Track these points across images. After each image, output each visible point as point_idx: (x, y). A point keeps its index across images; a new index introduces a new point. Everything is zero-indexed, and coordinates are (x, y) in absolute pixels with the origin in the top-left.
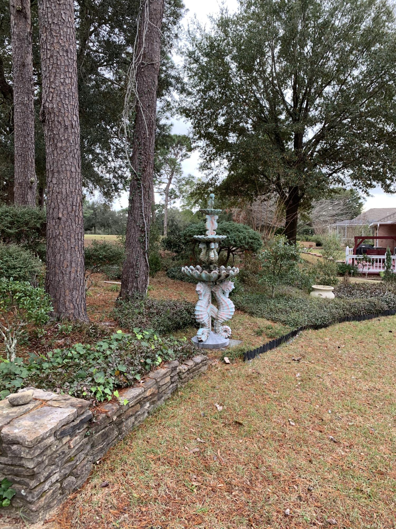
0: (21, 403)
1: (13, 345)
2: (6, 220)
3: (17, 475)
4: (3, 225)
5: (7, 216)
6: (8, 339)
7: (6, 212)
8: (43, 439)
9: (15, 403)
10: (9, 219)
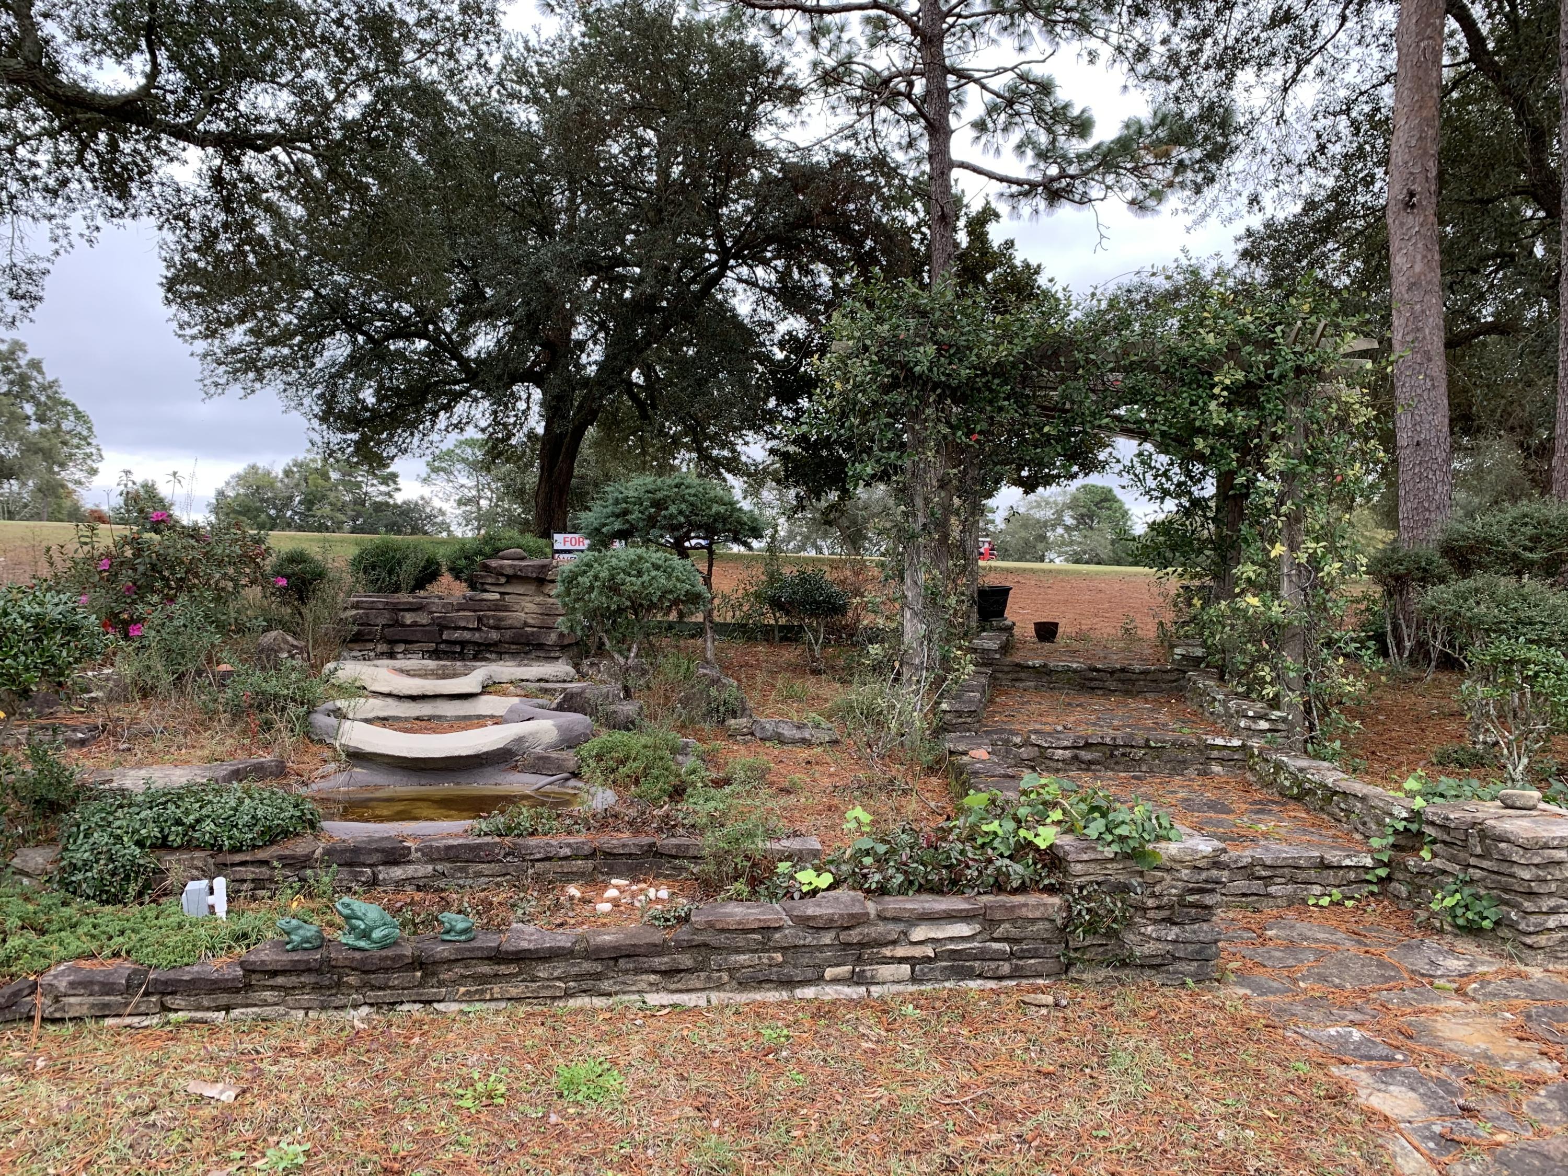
0: (1518, 804)
1: (1520, 768)
2: (1523, 534)
3: (1506, 891)
4: (1515, 544)
5: (1526, 524)
6: (1511, 753)
7: (1525, 516)
8: (1546, 847)
9: (1509, 802)
10: (1529, 531)
